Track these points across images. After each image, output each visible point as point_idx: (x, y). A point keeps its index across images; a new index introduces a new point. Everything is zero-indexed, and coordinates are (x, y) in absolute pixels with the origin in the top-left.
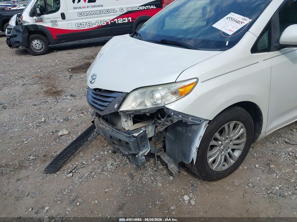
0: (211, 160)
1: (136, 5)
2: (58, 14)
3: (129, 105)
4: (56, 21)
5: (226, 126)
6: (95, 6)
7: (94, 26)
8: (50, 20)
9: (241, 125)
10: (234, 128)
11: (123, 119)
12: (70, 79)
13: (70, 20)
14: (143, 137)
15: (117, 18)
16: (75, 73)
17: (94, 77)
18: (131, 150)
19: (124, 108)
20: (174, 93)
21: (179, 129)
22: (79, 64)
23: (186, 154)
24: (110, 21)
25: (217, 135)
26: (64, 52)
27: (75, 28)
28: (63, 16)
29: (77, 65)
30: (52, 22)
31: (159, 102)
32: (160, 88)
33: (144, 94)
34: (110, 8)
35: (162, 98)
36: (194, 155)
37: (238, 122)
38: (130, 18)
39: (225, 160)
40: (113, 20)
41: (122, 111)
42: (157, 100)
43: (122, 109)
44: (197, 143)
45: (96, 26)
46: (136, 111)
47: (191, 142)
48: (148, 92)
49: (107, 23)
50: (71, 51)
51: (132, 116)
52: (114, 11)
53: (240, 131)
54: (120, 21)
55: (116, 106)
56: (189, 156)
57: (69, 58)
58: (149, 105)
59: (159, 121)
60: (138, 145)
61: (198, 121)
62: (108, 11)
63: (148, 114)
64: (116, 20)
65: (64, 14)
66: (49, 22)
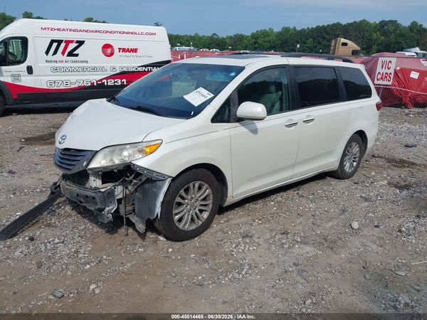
0: (177, 217)
1: (133, 65)
2: (23, 67)
3: (99, 162)
4: (19, 75)
5: (191, 185)
6: (76, 62)
7: (73, 86)
8: (10, 74)
9: (206, 186)
10: (200, 188)
11: (92, 178)
12: (18, 151)
13: (39, 76)
14: (111, 194)
15: (107, 78)
16: (28, 145)
17: (64, 138)
18: (97, 204)
19: (93, 165)
20: (141, 151)
21: (147, 186)
22: (40, 134)
23: (152, 210)
24: (97, 82)
25: (182, 192)
26: (26, 116)
27: (45, 86)
28: (30, 70)
29: (37, 134)
30: (12, 76)
31: (126, 159)
32: (128, 146)
33: (112, 152)
34: (97, 65)
35: (130, 155)
36: (158, 210)
37: (203, 183)
38: (124, 80)
39: (192, 220)
40: (101, 80)
41: (91, 169)
42: (125, 157)
43: (90, 167)
44: (161, 198)
45: (76, 86)
46: (104, 168)
47: (156, 196)
48: (117, 150)
49: (93, 84)
50: (36, 116)
51: (100, 173)
52: (102, 69)
53: (205, 191)
54: (111, 82)
55: (84, 164)
56: (154, 211)
57: (29, 125)
58: (117, 161)
59: (127, 179)
60: (105, 200)
61: (162, 178)
62: (94, 69)
63: (115, 171)
64: (105, 81)
65: (31, 67)
66: (8, 76)
